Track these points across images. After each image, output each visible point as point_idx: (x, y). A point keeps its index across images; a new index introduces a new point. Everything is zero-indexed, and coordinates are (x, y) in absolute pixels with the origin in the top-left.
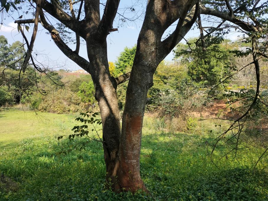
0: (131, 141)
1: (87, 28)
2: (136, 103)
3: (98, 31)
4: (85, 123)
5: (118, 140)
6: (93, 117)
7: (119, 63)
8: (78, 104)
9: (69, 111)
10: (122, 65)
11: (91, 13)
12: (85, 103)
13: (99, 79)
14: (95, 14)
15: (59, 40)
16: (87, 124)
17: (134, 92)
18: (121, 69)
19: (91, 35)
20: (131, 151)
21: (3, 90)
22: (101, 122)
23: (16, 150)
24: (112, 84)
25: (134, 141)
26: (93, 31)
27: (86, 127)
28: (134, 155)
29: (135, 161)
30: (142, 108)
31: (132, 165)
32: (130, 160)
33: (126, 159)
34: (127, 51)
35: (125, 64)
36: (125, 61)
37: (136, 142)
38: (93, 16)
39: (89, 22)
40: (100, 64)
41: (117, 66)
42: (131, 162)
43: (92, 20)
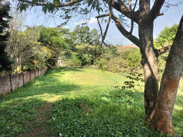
0: (166, 97)
1: (140, 16)
2: (174, 69)
3: (148, 17)
4: (133, 80)
5: (156, 95)
6: (138, 77)
7: (159, 39)
8: (126, 67)
9: (120, 71)
10: (161, 40)
11: (144, 5)
12: (131, 67)
13: (145, 50)
14: (146, 5)
15: (120, 26)
16: (134, 81)
17: (173, 61)
18: (160, 43)
19: (142, 21)
20: (166, 104)
21: (85, 57)
22: (144, 81)
23: (90, 91)
24: (154, 54)
25: (170, 97)
26: (144, 18)
27: (133, 82)
28: (168, 107)
29: (169, 112)
30: (179, 73)
31: (166, 115)
32: (165, 111)
33: (162, 109)
34: (166, 29)
35: (164, 40)
36: (164, 38)
37: (171, 99)
38: (145, 7)
39: (142, 11)
40: (147, 40)
41: (157, 41)
42: (166, 112)
43: (144, 10)
